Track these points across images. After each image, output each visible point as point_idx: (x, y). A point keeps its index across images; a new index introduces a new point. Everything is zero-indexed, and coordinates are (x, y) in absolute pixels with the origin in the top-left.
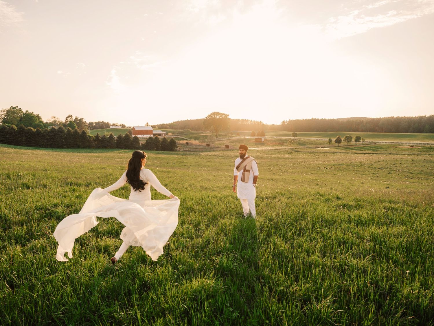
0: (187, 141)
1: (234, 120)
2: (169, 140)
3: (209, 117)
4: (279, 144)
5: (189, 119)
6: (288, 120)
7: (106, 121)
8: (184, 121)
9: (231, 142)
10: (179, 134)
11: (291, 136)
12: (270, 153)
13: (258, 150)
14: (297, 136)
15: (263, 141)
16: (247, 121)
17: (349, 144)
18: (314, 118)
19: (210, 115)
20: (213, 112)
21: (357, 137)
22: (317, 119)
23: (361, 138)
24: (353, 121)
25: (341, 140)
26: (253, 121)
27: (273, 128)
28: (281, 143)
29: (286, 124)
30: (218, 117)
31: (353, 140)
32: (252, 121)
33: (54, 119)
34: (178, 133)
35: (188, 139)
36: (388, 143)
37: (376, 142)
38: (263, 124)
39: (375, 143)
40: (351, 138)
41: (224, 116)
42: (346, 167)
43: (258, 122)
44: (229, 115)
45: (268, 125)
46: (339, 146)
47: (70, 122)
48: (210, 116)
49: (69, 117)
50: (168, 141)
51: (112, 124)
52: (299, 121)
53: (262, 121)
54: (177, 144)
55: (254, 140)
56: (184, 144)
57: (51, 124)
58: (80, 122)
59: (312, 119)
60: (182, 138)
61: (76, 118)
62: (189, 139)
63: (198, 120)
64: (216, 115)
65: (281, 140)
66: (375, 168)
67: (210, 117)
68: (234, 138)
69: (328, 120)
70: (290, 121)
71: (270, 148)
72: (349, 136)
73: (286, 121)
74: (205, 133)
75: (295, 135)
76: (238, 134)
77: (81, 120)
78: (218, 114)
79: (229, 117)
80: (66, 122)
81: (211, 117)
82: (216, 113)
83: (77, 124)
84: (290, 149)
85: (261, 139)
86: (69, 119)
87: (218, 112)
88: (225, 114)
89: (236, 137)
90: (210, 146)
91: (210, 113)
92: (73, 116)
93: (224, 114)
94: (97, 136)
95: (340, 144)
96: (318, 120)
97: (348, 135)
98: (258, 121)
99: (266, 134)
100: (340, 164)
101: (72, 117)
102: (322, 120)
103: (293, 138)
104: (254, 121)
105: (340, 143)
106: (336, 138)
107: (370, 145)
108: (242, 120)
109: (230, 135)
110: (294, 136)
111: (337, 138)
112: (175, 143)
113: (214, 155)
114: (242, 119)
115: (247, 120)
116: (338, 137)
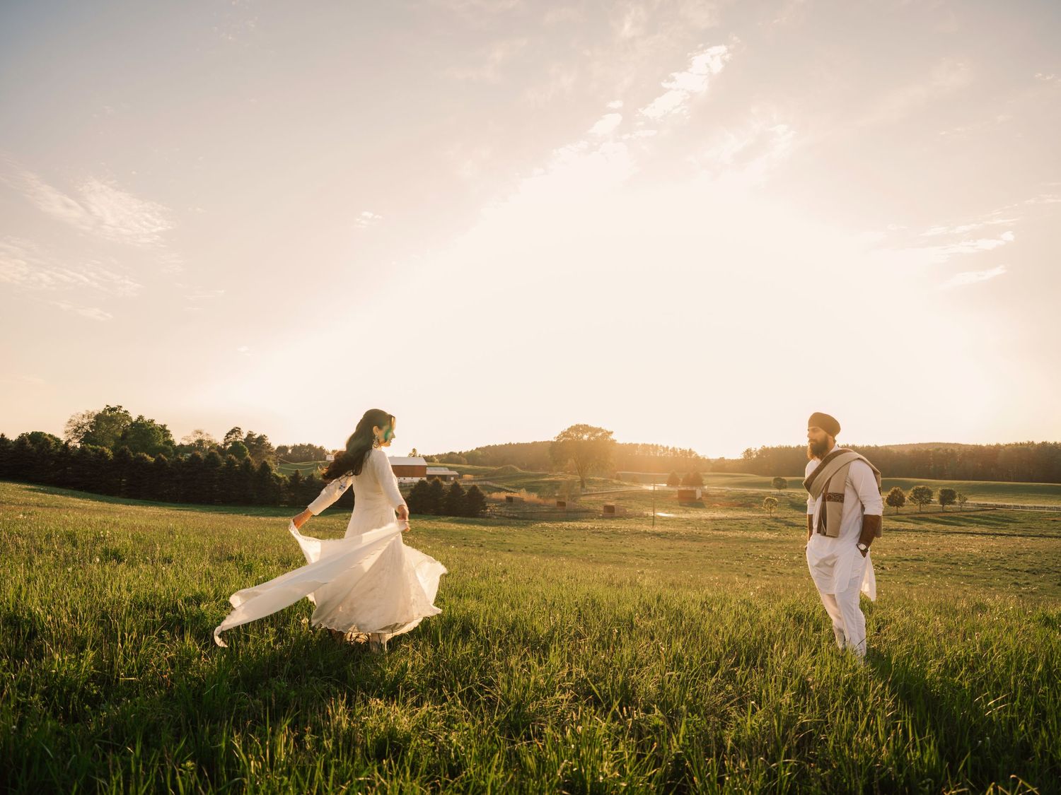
0: (509, 494)
1: (623, 446)
2: (466, 491)
3: (564, 436)
4: (740, 505)
5: (514, 441)
6: (759, 448)
7: (317, 444)
8: (501, 447)
9: (619, 499)
10: (489, 478)
11: (770, 487)
12: (722, 527)
13: (688, 519)
14: (785, 487)
15: (700, 499)
16: (655, 448)
17: (925, 508)
19: (568, 432)
20: (574, 425)
21: (943, 492)
23: (957, 494)
24: (927, 452)
25: (902, 499)
27: (721, 467)
28: (746, 503)
29: (754, 456)
30: (586, 437)
31: (935, 499)
32: (668, 447)
33: (199, 437)
34: (486, 476)
35: (511, 489)
36: (1030, 508)
37: (999, 507)
38: (697, 457)
39: (995, 508)
40: (930, 493)
41: (600, 434)
42: (933, 565)
43: (683, 452)
44: (612, 433)
45: (708, 460)
46: (897, 514)
47: (235, 443)
48: (565, 434)
49: (233, 431)
50: (463, 492)
51: (330, 451)
52: (788, 449)
53: (693, 450)
54: (484, 500)
55: (677, 496)
56: (501, 500)
57: (190, 448)
58: (257, 444)
60: (497, 486)
61: (250, 435)
62: (513, 490)
63: (535, 443)
64: (581, 432)
65: (745, 496)
66: (1017, 570)
67: (567, 436)
68: (625, 489)
70: (765, 451)
71: (717, 515)
72: (923, 489)
73: (753, 449)
74: (553, 476)
75: (780, 484)
76: (635, 480)
77: (261, 439)
78: (586, 428)
79: (612, 437)
80: (226, 444)
81: (570, 436)
82: (581, 426)
83: (251, 447)
84: (771, 517)
85: (694, 492)
86: (233, 436)
87: (587, 426)
88: (602, 431)
89: (631, 486)
90: (566, 507)
91: (565, 428)
92: (242, 430)
93: (600, 430)
94: (295, 477)
95: (901, 509)
97: (921, 487)
98: (682, 448)
99: (705, 480)
100: (914, 558)
101: (240, 433)
103: (776, 491)
104: (674, 448)
105: (902, 506)
106: (890, 494)
107: (979, 513)
108: (644, 445)
109: (615, 481)
110: (779, 487)
111: (892, 493)
112: (481, 497)
113: (580, 529)
114: (643, 443)
115: (657, 445)
116: (896, 491)
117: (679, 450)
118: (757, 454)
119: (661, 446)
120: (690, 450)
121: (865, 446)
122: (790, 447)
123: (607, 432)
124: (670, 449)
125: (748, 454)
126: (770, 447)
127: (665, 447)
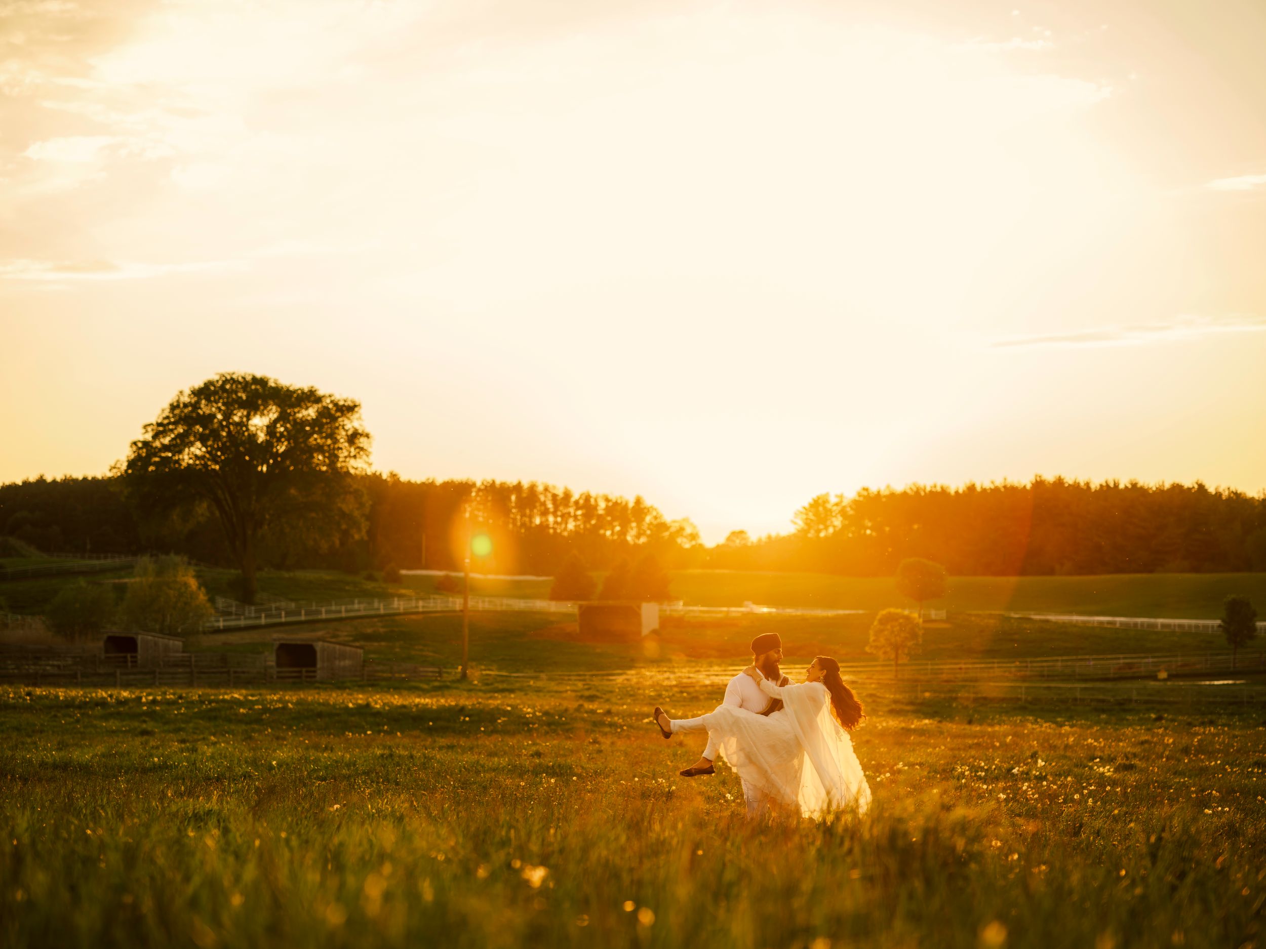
6: (851, 494)
18: (1049, 477)
19: (196, 406)
22: (1076, 487)
26: (575, 496)
29: (837, 521)
30: (259, 423)
32: (567, 495)
41: (310, 413)
53: (648, 502)
59: (1039, 484)
64: (242, 405)
69: (1160, 492)
70: (870, 503)
73: (833, 500)
79: (353, 420)
82: (245, 384)
87: (262, 382)
88: (318, 400)
93: (311, 397)
96: (1080, 492)
98: (613, 497)
102: (1109, 492)
104: (588, 498)
114: (489, 479)
115: (532, 488)
117: (602, 505)
118: (843, 512)
119: (546, 489)
120: (638, 501)
121: (1167, 486)
122: (944, 492)
123: (336, 405)
124: (573, 499)
125: (816, 514)
126: (885, 492)
127: (560, 493)
